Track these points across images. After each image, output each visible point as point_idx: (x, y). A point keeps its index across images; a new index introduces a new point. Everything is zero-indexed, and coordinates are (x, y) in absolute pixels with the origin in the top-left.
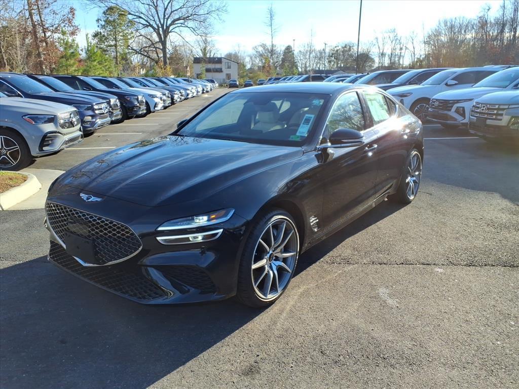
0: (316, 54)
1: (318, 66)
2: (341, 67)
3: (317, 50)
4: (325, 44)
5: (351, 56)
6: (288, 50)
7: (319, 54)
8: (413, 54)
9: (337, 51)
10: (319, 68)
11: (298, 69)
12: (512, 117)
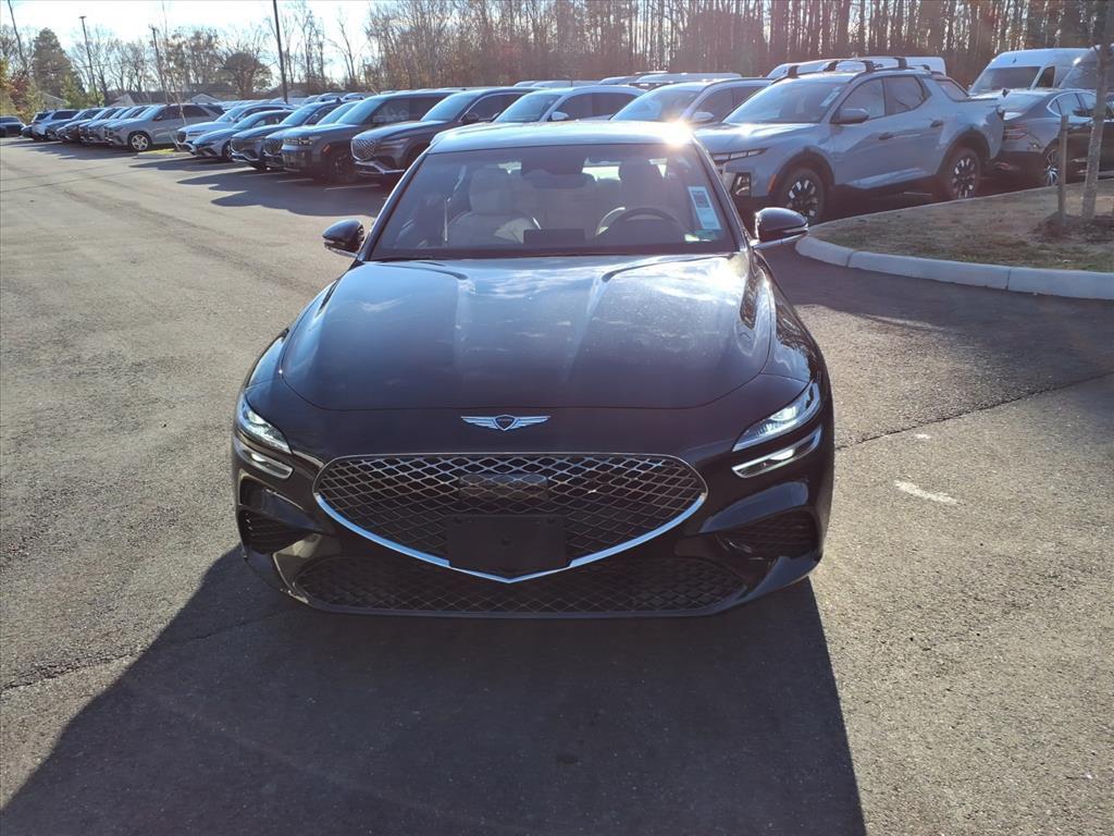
0: (124, 53)
1: (136, 81)
2: (197, 85)
3: (124, 44)
4: (154, 30)
5: (215, 58)
6: (46, 40)
7: (130, 54)
8: (348, 57)
9: (180, 46)
10: (139, 88)
11: (83, 90)
12: (738, 175)
